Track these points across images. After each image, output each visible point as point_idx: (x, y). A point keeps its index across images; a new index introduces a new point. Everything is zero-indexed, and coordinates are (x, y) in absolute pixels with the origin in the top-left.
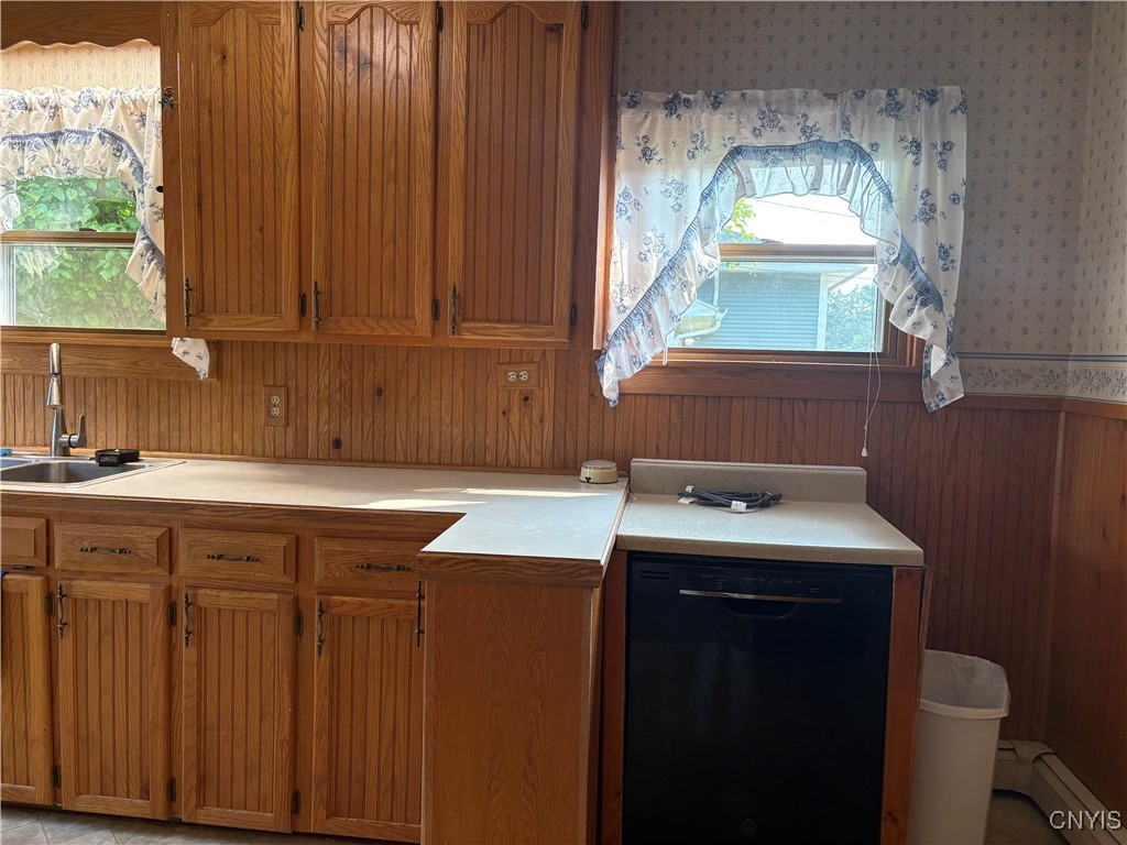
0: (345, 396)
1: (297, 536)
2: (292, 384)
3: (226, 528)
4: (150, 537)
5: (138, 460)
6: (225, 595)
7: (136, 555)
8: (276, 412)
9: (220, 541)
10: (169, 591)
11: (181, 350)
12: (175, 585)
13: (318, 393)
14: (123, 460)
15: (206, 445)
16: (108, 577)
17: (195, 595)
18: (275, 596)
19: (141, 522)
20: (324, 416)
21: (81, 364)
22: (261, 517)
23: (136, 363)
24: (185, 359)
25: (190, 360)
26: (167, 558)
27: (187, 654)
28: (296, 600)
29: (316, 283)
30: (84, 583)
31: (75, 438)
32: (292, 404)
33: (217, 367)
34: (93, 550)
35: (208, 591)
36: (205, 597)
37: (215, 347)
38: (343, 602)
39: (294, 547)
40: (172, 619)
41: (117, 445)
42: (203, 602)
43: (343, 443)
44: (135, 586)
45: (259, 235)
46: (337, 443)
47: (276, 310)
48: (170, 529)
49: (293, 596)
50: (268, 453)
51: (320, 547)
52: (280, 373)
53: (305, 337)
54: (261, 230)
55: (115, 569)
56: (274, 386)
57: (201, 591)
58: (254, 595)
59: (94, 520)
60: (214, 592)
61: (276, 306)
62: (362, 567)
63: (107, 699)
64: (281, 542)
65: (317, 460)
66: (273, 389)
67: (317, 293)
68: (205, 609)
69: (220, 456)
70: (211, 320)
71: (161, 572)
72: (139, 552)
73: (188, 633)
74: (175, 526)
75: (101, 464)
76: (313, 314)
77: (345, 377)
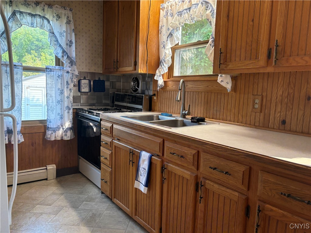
0: (290, 100)
1: (250, 167)
2: (264, 94)
3: (219, 156)
4: (191, 153)
5: (204, 122)
6: (216, 186)
7: (186, 159)
8: (257, 106)
9: (216, 161)
10: (197, 177)
11: (220, 80)
12: (199, 175)
13: (277, 98)
14: (199, 121)
15: (229, 118)
16: (178, 165)
17: (205, 182)
18: (237, 194)
19: (189, 146)
20: (279, 109)
21: (192, 87)
22: (233, 154)
23: (208, 87)
24: (222, 84)
25: (224, 84)
26: (196, 163)
27: (201, 206)
28: (247, 199)
29: (277, 41)
30: (171, 165)
31: (186, 112)
32: (264, 103)
33: (235, 88)
34: (173, 154)
35: (210, 182)
36: (209, 184)
37: (234, 79)
38: (272, 210)
39: (248, 173)
40: (197, 190)
41: (199, 115)
42: (208, 186)
43: (287, 122)
44: (186, 171)
45: (251, 23)
46: (284, 122)
47: (257, 58)
48: (198, 152)
49: (246, 197)
50: (252, 123)
51: (262, 176)
52: (260, 89)
53: (270, 70)
54: (253, 20)
55: (180, 163)
56: (257, 95)
57: (207, 181)
58: (228, 190)
59: (175, 142)
60: (212, 184)
61: (256, 56)
62: (285, 195)
64: (242, 168)
65: (273, 129)
66: (256, 96)
67: (277, 46)
68: (209, 190)
69: (233, 123)
70: (229, 65)
71: (194, 168)
72: (187, 158)
73: (201, 198)
74: (200, 150)
75: (192, 122)
76: (274, 57)
77: (291, 91)
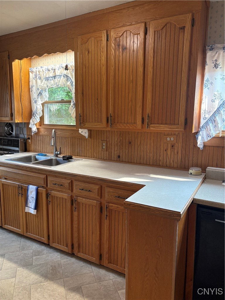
0: (121, 144)
1: (101, 186)
2: (108, 140)
3: (84, 182)
4: (67, 182)
5: (72, 159)
6: (84, 199)
7: (64, 186)
8: (104, 147)
9: (83, 185)
10: (72, 196)
11: (81, 131)
12: (73, 195)
13: (114, 143)
14: (68, 159)
15: (88, 155)
16: (59, 191)
17: (77, 199)
18: (95, 202)
19: (65, 178)
20: (116, 149)
21: (61, 134)
22: (92, 180)
23: (72, 134)
24: (82, 134)
25: (83, 134)
26: (71, 188)
27: (75, 214)
28: (101, 203)
29: (111, 114)
30: (54, 192)
31: (59, 153)
32: (108, 146)
33: (90, 135)
34: (55, 184)
35: (80, 198)
36: (80, 199)
37: (90, 131)
38: (112, 206)
39: (100, 189)
40: (72, 204)
41: (67, 154)
42: (79, 201)
43: (120, 156)
44: (64, 194)
45: (97, 101)
46: (119, 157)
47: (101, 122)
48: (72, 181)
49: (100, 202)
50: (102, 158)
51: (107, 190)
52: (105, 137)
53: (109, 129)
54: (97, 99)
55: (60, 189)
56: (104, 140)
57: (78, 198)
58: (91, 200)
59: (56, 177)
60: (81, 198)
61: (101, 121)
62: (117, 197)
63: (59, 221)
64: (97, 187)
65: (114, 161)
66: (103, 141)
67: (111, 117)
68: (80, 202)
69: (91, 158)
70: (86, 124)
71: (70, 191)
72: (65, 186)
73: (75, 208)
74: (73, 180)
75: (63, 160)
76: (110, 123)
77: (121, 139)
